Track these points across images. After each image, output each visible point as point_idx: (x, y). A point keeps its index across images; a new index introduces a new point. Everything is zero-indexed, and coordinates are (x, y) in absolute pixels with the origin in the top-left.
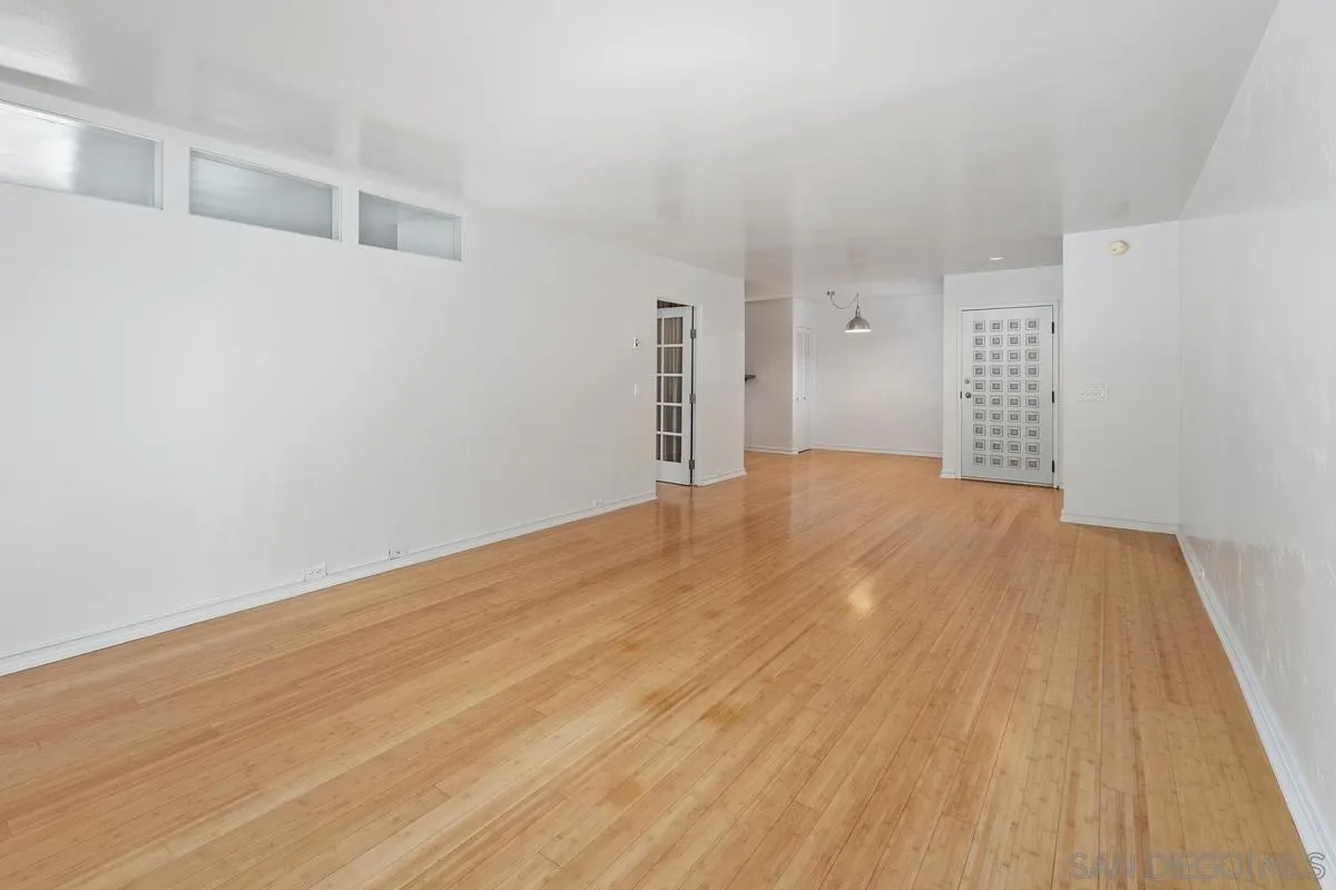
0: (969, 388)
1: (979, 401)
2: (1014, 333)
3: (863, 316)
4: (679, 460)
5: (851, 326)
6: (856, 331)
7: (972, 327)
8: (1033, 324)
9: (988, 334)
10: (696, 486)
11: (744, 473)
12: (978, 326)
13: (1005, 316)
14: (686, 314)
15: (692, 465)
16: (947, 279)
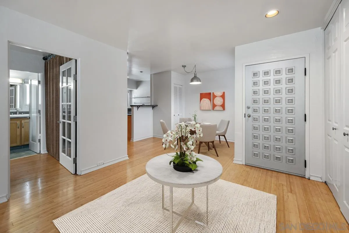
0: (250, 112)
1: (255, 119)
2: (278, 77)
7: (252, 75)
8: (291, 70)
9: (261, 78)
11: (128, 158)
12: (255, 74)
13: (271, 67)
16: (237, 49)
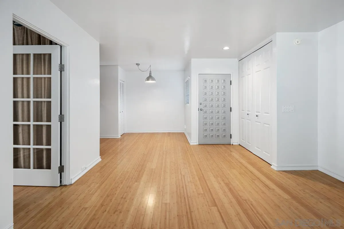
0: (202, 107)
1: (205, 112)
2: (218, 84)
3: (152, 75)
4: (49, 167)
5: (148, 79)
6: (150, 82)
8: (224, 81)
9: (208, 84)
10: (65, 186)
11: (101, 159)
12: (205, 81)
14: (54, 51)
15: (61, 169)
